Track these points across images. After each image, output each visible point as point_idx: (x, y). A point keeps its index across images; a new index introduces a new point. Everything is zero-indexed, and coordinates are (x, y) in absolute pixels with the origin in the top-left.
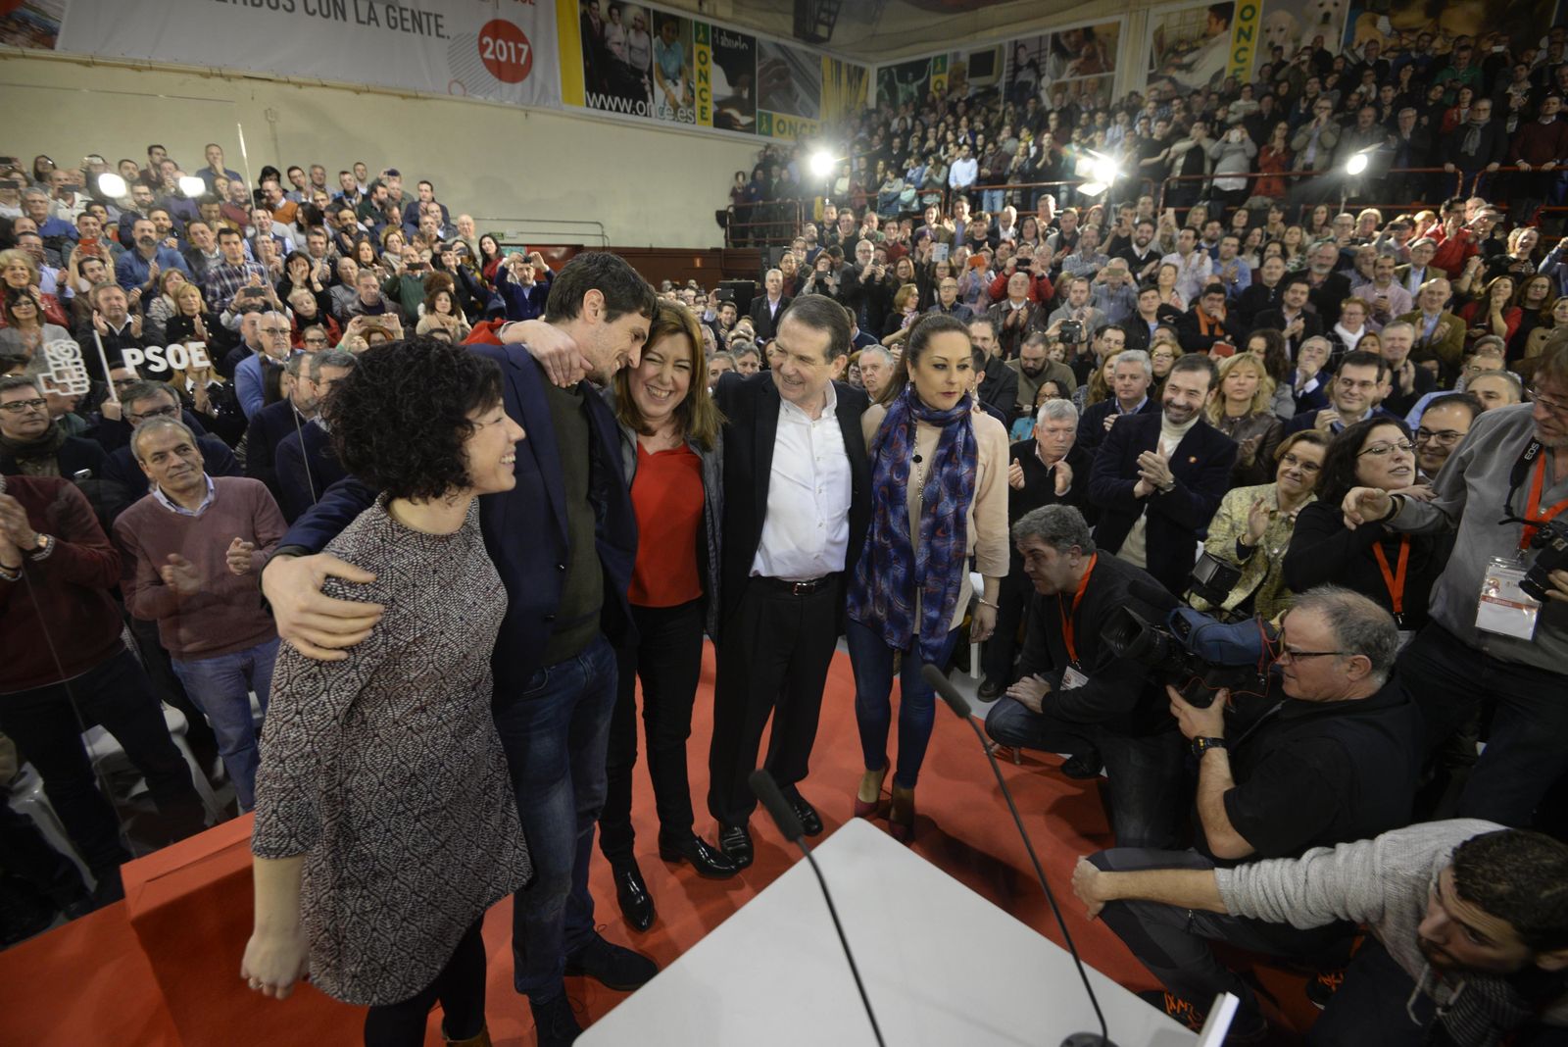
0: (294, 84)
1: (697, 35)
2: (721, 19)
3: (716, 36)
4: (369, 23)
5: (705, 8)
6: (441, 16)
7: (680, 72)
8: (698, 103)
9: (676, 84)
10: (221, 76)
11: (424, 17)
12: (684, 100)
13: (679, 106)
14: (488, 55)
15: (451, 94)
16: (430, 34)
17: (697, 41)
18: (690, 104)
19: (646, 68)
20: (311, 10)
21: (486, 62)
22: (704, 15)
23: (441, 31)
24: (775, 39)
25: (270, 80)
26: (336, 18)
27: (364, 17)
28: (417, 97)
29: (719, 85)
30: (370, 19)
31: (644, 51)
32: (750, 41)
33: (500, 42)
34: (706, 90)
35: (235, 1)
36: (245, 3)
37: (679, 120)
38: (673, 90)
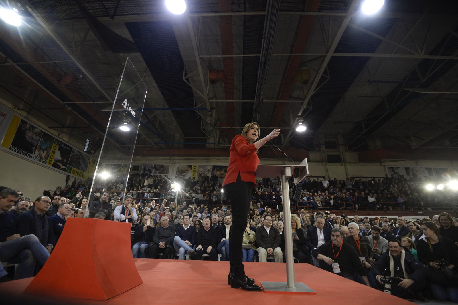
1: (55, 142)
2: (64, 140)
3: (61, 144)
5: (60, 136)
7: (46, 149)
8: (49, 159)
9: (44, 152)
12: (45, 157)
13: (42, 158)
17: (54, 143)
18: (46, 158)
19: (35, 145)
22: (59, 138)
24: (78, 150)
29: (58, 155)
31: (36, 141)
32: (71, 148)
34: (53, 156)
37: (41, 162)
38: (42, 153)
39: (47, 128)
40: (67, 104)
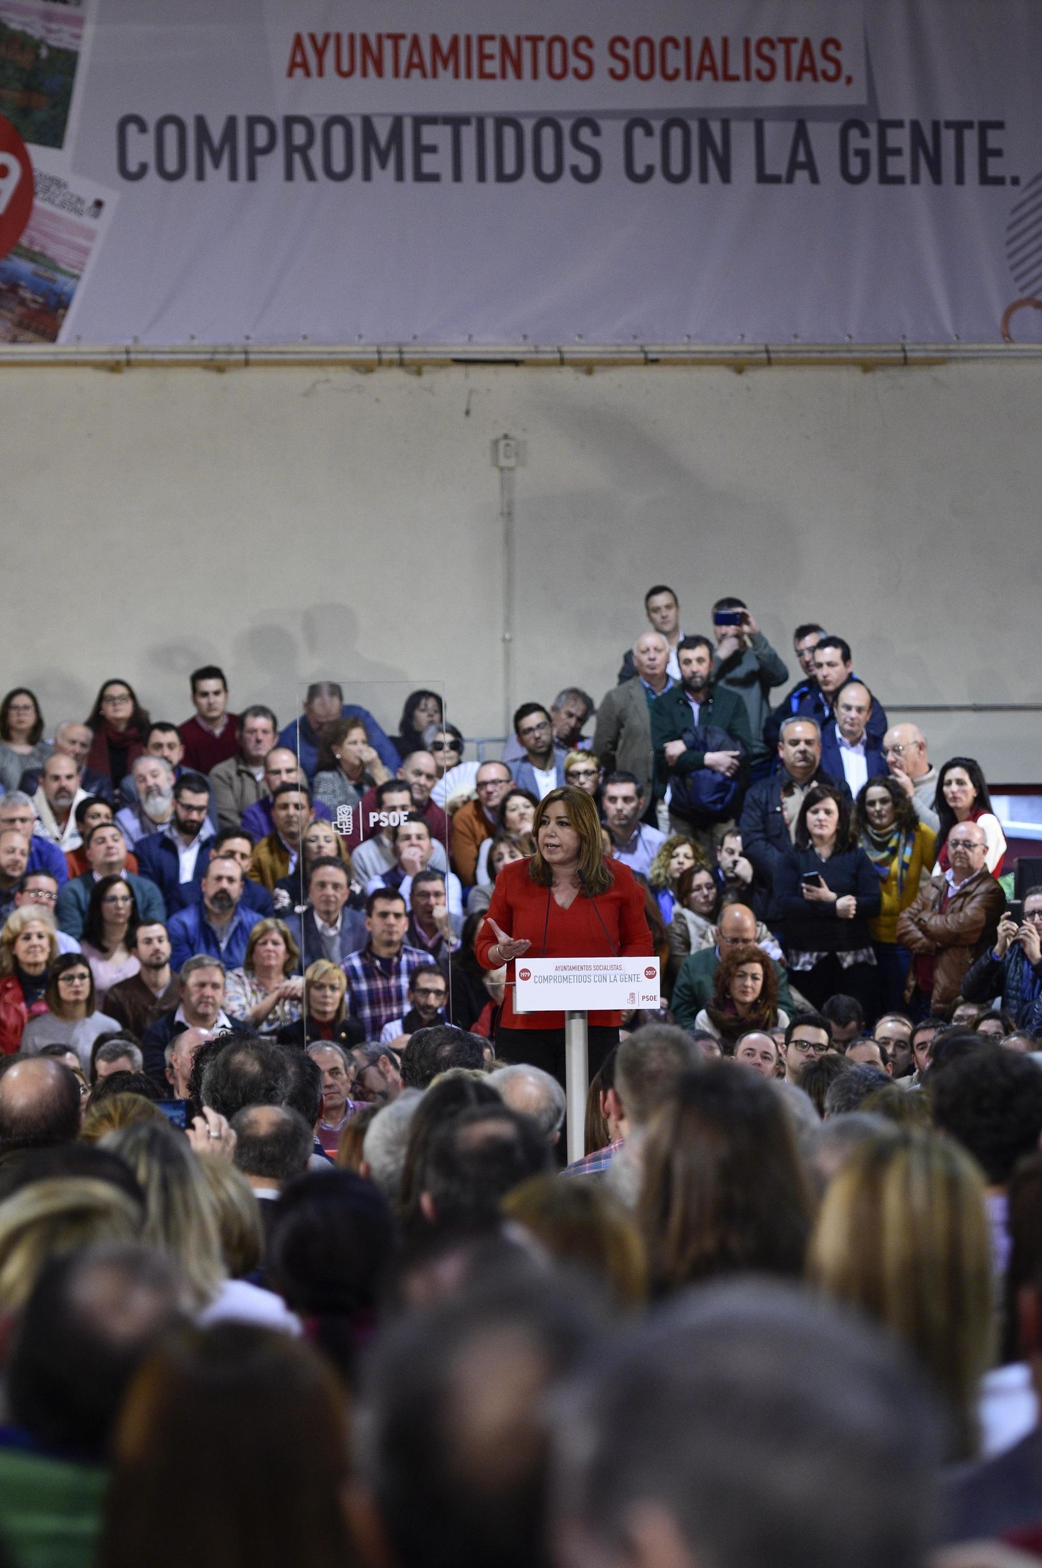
0: (576, 364)
4: (790, 179)
6: (999, 125)
10: (401, 364)
11: (948, 137)
15: (1007, 336)
16: (960, 180)
20: (639, 170)
23: (995, 167)
25: (516, 363)
26: (704, 178)
27: (777, 164)
28: (906, 362)
30: (794, 165)
35: (457, 177)
36: (482, 177)
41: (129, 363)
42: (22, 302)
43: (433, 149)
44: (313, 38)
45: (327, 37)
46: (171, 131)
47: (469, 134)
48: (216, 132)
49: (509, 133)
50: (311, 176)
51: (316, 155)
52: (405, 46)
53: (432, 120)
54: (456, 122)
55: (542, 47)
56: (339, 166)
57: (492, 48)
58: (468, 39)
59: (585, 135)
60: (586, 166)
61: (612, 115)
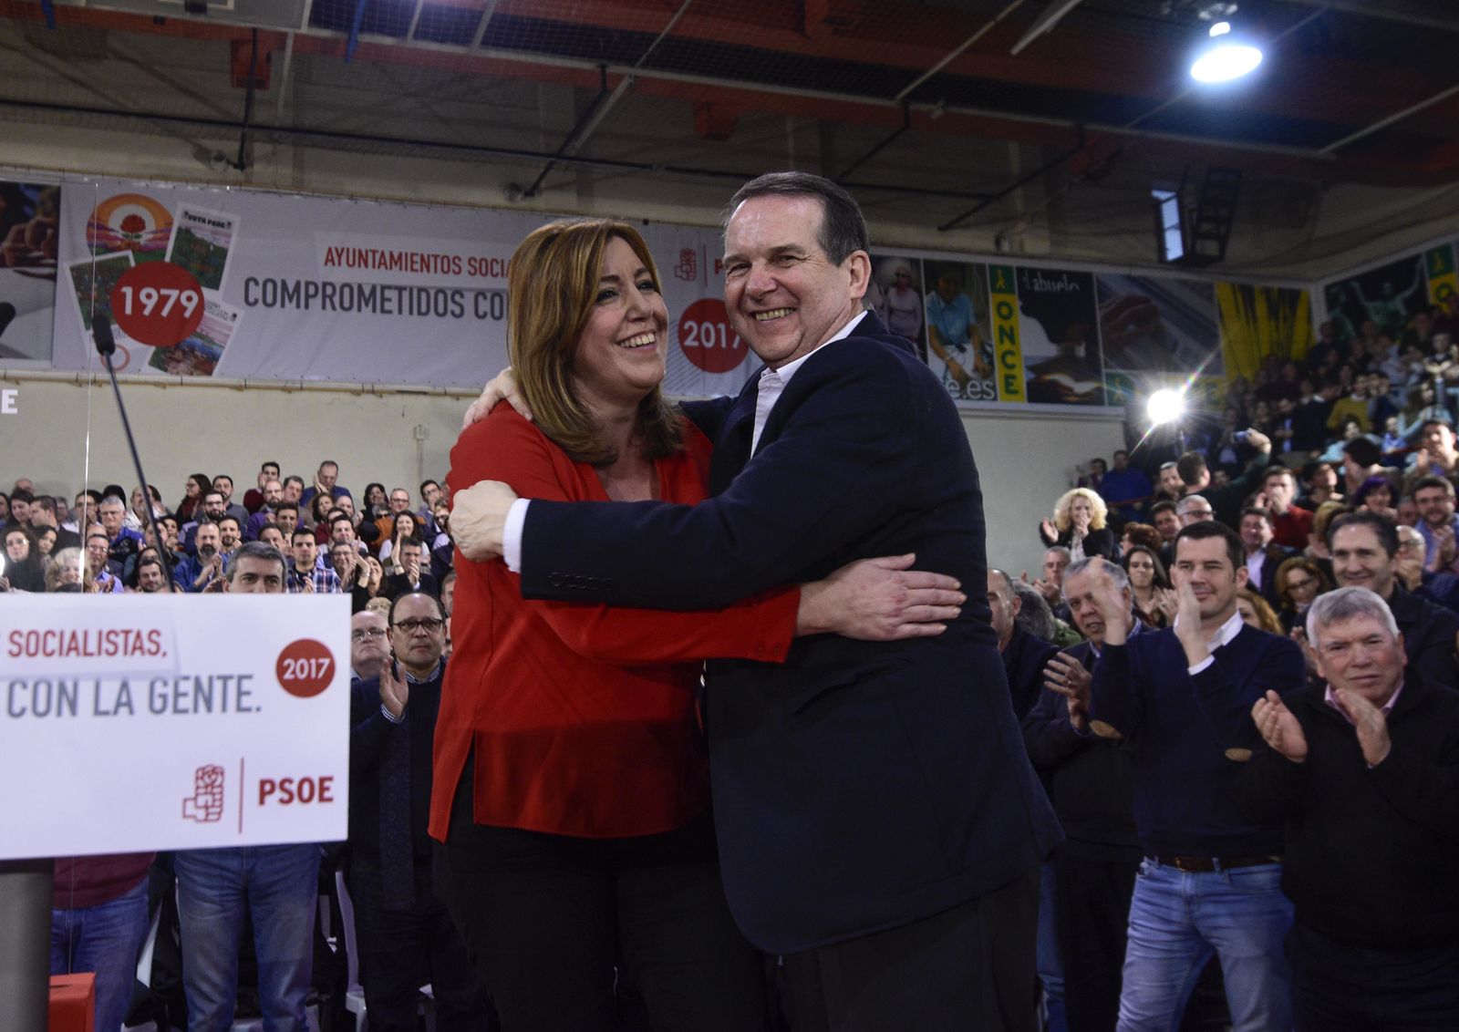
0: (452, 395)
1: (993, 285)
2: (1032, 257)
3: (1026, 279)
5: (1006, 247)
7: (969, 333)
8: (999, 372)
9: (962, 350)
10: (373, 392)
12: (976, 369)
13: (968, 379)
14: (690, 342)
17: (994, 290)
18: (986, 372)
19: (915, 334)
20: (481, 313)
21: (688, 351)
22: (1004, 255)
24: (1124, 271)
25: (425, 393)
29: (1034, 342)
31: (912, 313)
32: (1085, 279)
33: (707, 325)
34: (1012, 353)
35: (400, 311)
36: (411, 313)
37: (968, 398)
38: (959, 358)
39: (934, 238)
40: (913, 96)
41: (246, 387)
42: (196, 357)
43: (390, 300)
44: (336, 250)
45: (343, 250)
46: (270, 286)
47: (406, 295)
48: (291, 287)
49: (424, 295)
50: (334, 308)
51: (336, 299)
52: (378, 256)
53: (389, 287)
54: (400, 289)
55: (439, 261)
56: (346, 304)
57: (417, 259)
58: (406, 254)
59: (457, 298)
60: (457, 311)
61: (470, 290)
